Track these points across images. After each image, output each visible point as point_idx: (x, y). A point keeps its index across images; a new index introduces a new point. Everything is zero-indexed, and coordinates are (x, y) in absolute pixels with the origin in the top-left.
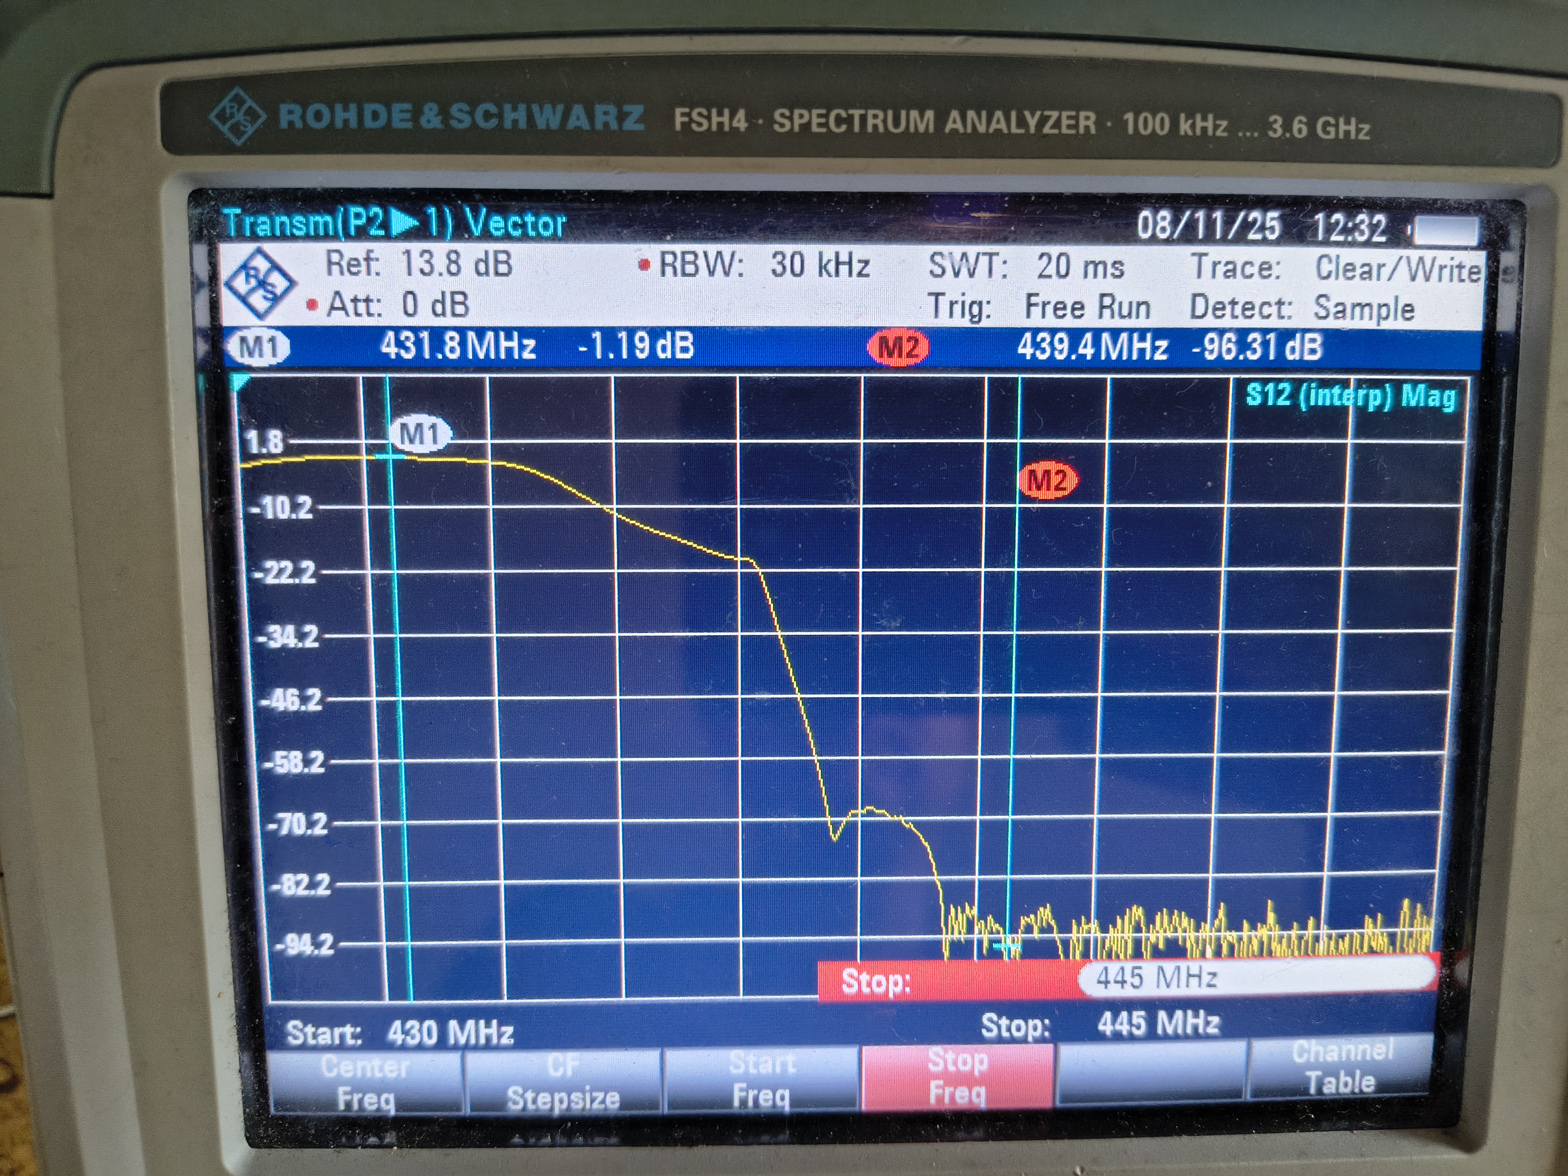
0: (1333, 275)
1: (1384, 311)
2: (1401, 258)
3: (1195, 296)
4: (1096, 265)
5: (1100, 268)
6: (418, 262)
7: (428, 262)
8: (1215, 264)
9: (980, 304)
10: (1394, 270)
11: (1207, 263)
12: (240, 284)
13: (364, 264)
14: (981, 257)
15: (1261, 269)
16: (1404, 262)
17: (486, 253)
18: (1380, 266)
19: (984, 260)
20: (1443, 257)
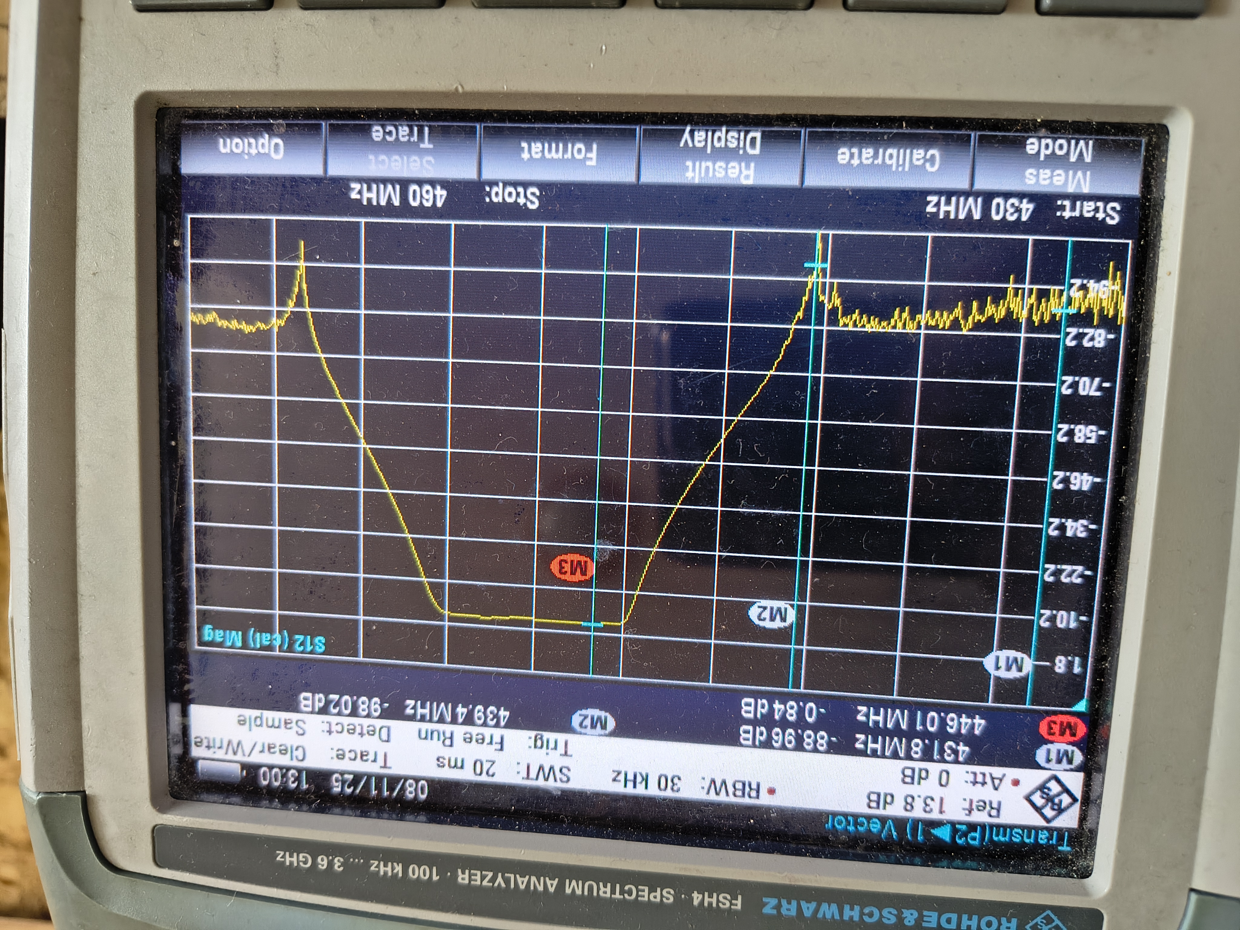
0: (294, 748)
1: (258, 722)
2: (249, 756)
3: (388, 741)
4: (455, 766)
5: (453, 764)
6: (935, 806)
7: (926, 805)
8: (375, 761)
9: (535, 747)
10: (252, 749)
11: (381, 761)
12: (1066, 800)
13: (974, 807)
14: (535, 777)
15: (344, 755)
16: (247, 753)
17: (884, 808)
18: (262, 751)
19: (533, 774)
20: (220, 754)
